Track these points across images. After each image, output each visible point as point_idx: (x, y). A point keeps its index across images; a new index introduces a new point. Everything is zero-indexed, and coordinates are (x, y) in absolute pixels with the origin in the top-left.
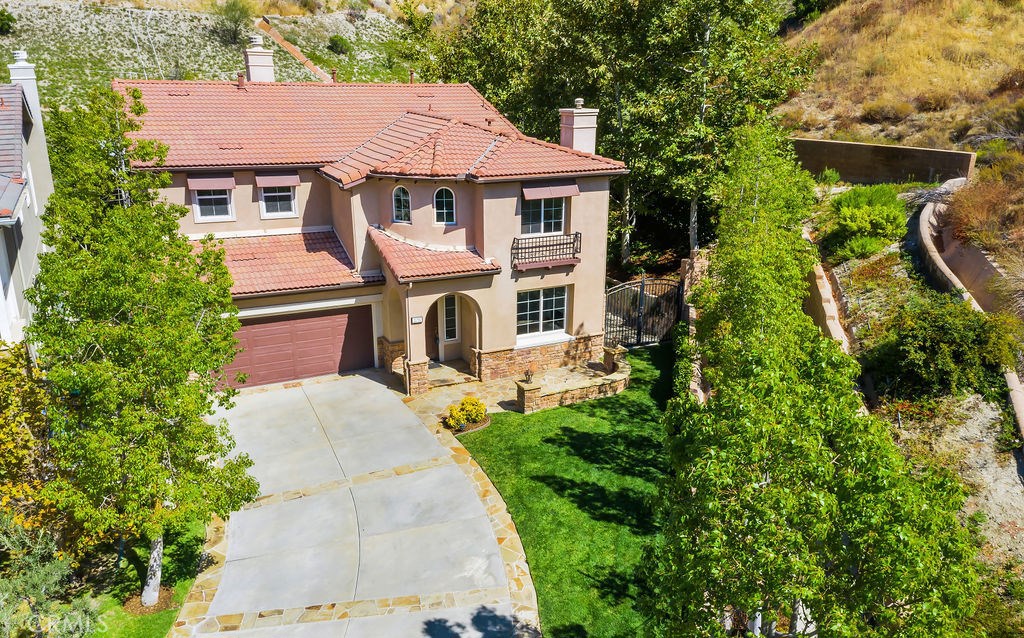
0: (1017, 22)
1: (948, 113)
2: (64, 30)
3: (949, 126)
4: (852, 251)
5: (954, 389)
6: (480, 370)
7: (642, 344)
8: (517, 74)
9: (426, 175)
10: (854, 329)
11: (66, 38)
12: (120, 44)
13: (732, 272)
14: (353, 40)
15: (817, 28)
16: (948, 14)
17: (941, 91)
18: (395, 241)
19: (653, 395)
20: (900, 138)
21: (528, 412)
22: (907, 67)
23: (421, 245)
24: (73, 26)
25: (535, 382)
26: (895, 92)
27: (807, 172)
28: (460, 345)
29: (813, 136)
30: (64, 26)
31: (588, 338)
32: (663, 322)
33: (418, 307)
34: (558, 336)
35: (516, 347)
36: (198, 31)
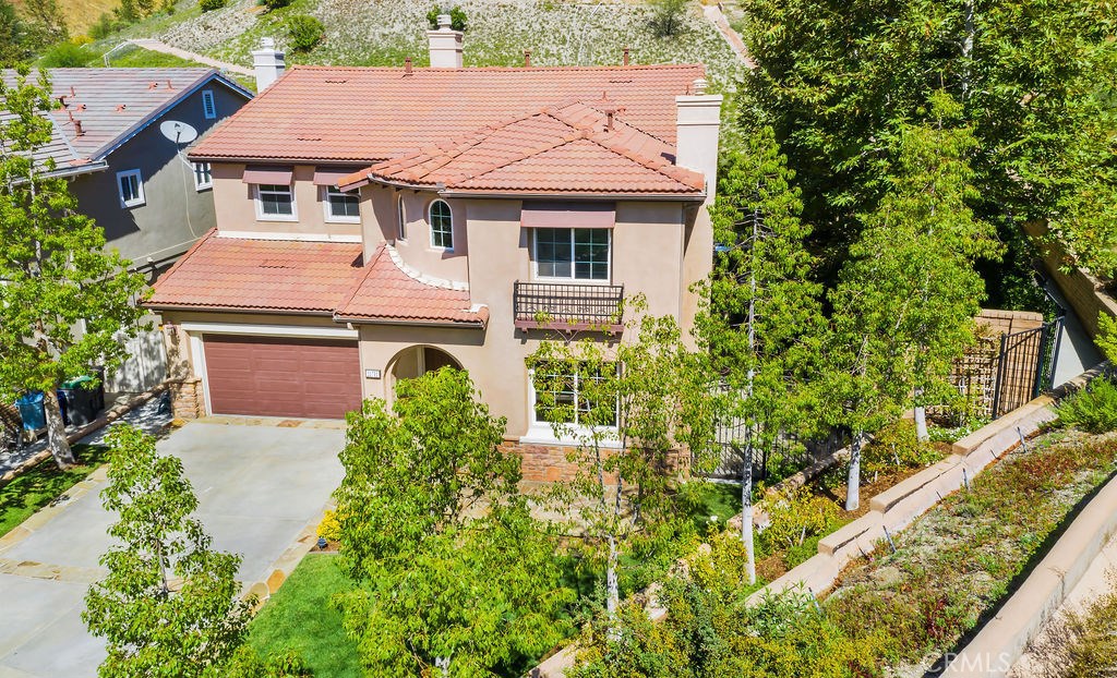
18: (392, 265)
23: (414, 274)
35: (522, 439)
36: (636, 24)
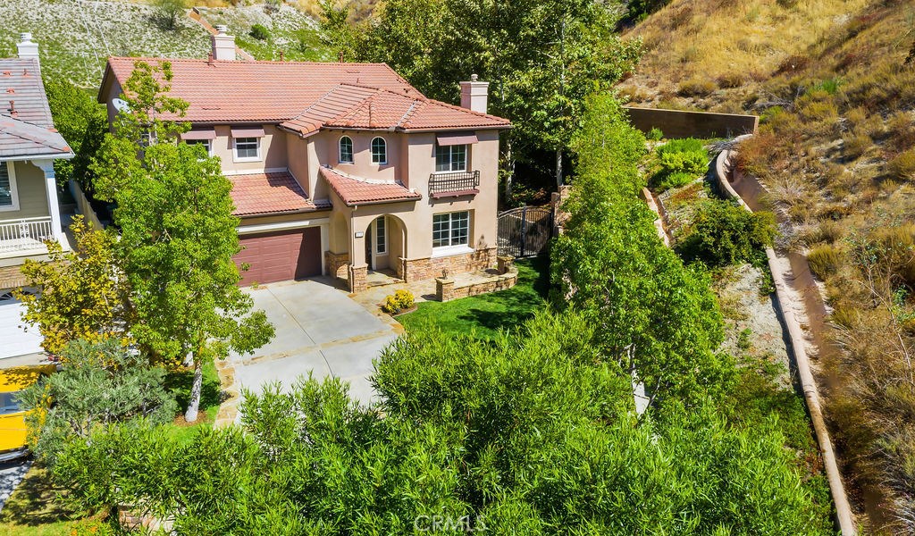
0: (794, 19)
1: (741, 89)
2: (23, 16)
3: (742, 98)
4: (672, 183)
5: (733, 260)
6: (405, 274)
7: (525, 256)
8: (419, 57)
9: (366, 127)
10: (672, 232)
11: (25, 24)
12: (72, 29)
13: (589, 188)
14: (270, 28)
15: (645, 26)
16: (742, 15)
17: (737, 73)
18: (341, 176)
19: (535, 288)
20: (706, 108)
21: (445, 301)
22: (712, 56)
23: (361, 180)
24: (30, 13)
25: (449, 279)
26: (703, 74)
27: (640, 131)
28: (387, 258)
29: (644, 106)
30: (22, 13)
31: (486, 250)
32: (539, 240)
33: (360, 224)
34: (463, 249)
35: (432, 257)
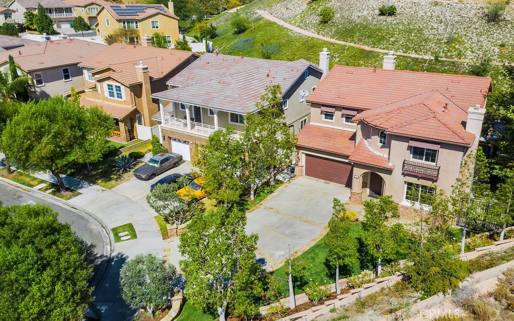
18: (365, 145)
23: (372, 150)
33: (358, 172)
35: (400, 203)
36: (478, 15)
